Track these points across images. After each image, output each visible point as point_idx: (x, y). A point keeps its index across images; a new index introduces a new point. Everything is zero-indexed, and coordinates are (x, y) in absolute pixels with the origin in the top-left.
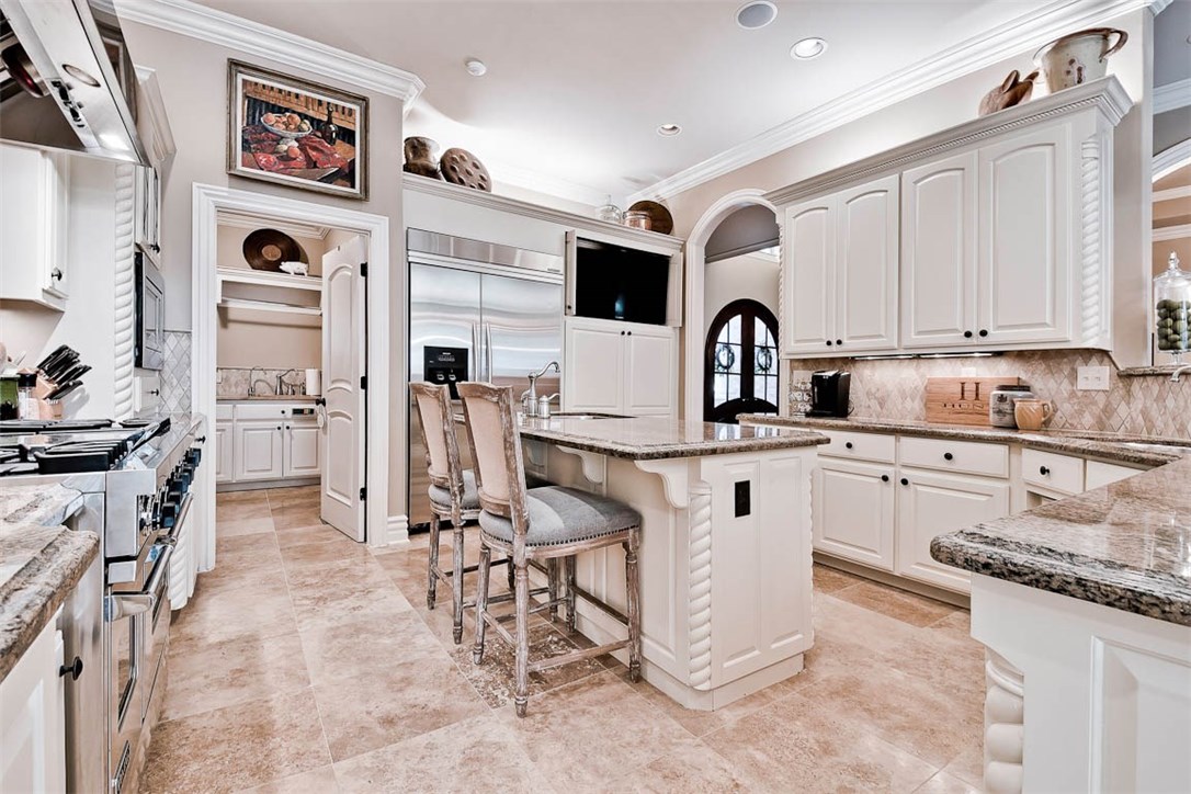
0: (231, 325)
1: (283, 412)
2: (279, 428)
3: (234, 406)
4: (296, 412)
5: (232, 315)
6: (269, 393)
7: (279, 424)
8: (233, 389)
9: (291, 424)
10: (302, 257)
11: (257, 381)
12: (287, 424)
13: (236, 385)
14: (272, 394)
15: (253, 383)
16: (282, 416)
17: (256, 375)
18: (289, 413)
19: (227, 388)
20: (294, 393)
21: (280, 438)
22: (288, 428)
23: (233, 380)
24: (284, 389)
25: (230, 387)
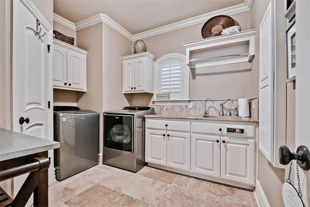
0: (197, 78)
1: (220, 130)
2: (218, 141)
3: (191, 123)
4: (229, 130)
5: (197, 72)
6: (216, 114)
7: (218, 138)
8: (198, 112)
9: (226, 139)
10: (235, 24)
11: (210, 107)
12: (223, 138)
13: (199, 110)
14: (218, 115)
15: (207, 108)
16: (219, 132)
17: (209, 104)
18: (225, 131)
19: (195, 111)
20: (230, 114)
21: (219, 148)
22: (224, 142)
23: (198, 106)
24: (225, 112)
25: (196, 111)
